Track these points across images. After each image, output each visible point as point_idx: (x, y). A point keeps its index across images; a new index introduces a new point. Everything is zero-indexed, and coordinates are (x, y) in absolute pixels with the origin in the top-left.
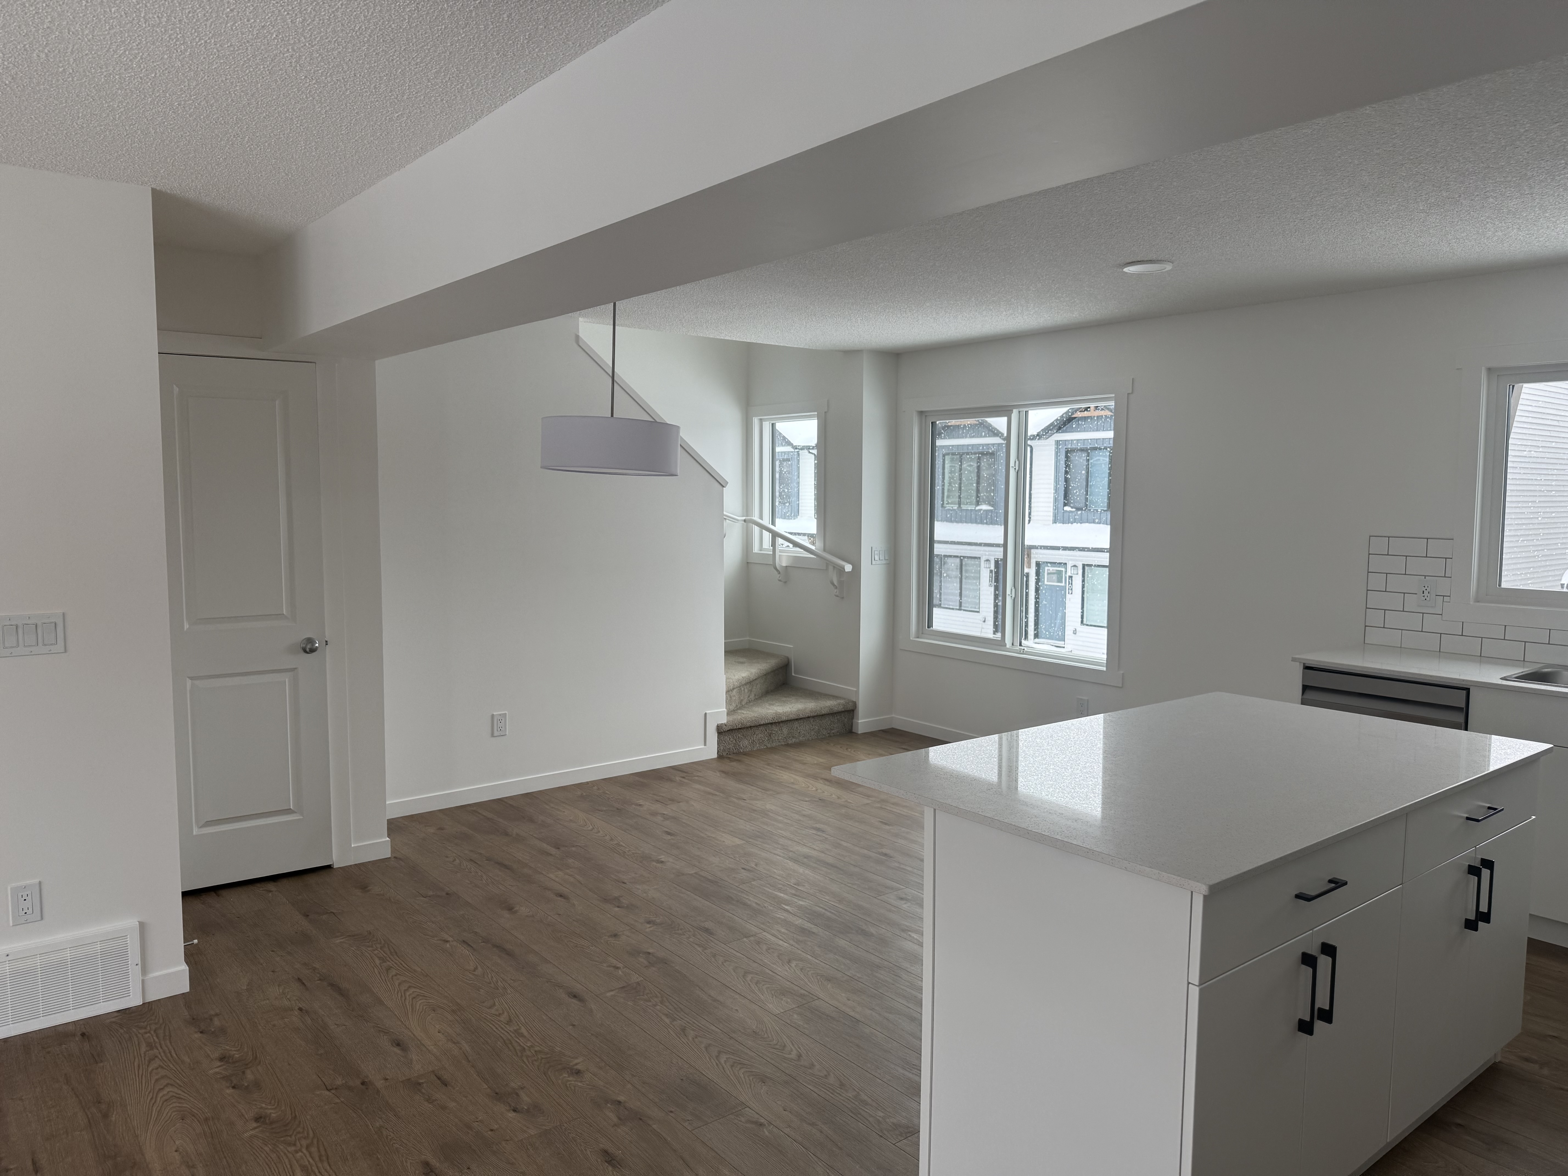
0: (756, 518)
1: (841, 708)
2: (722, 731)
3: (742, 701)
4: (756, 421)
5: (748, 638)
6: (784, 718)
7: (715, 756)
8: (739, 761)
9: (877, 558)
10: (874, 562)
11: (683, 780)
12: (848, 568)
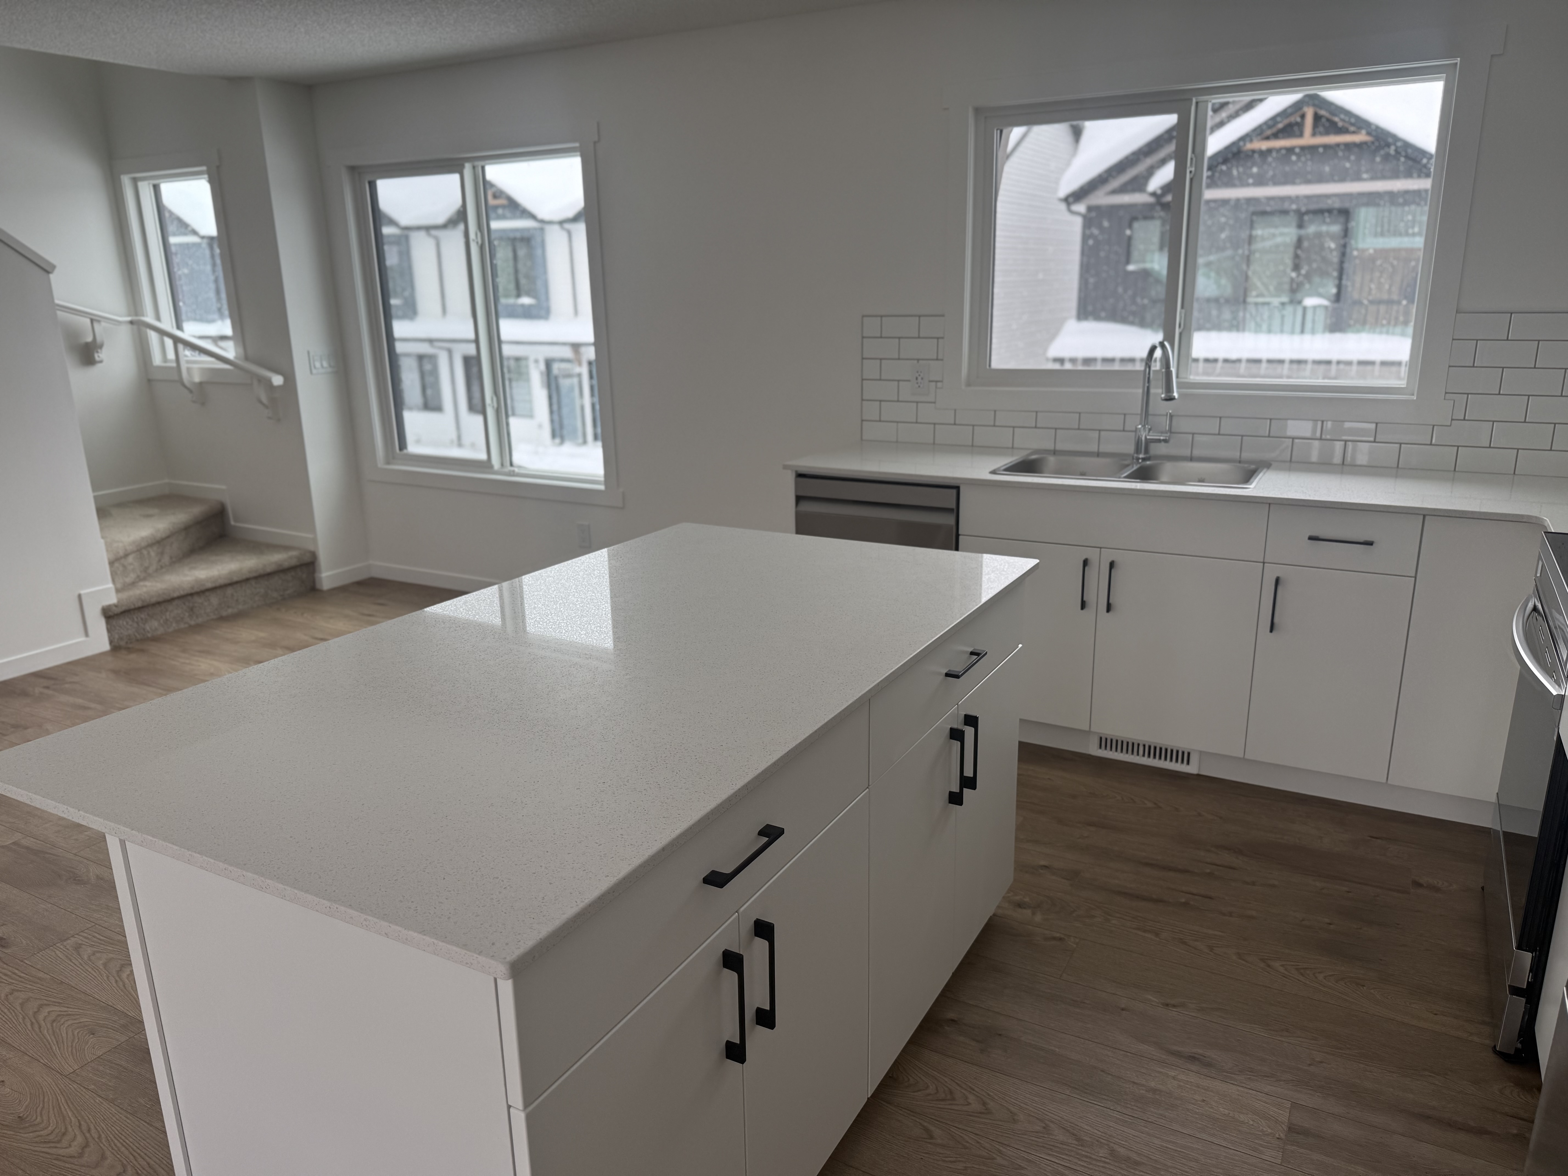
0: (149, 319)
1: (294, 562)
2: (110, 615)
3: (147, 568)
4: (126, 180)
5: (166, 481)
6: (209, 585)
7: (106, 647)
8: (142, 651)
9: (318, 365)
10: (314, 371)
11: (46, 691)
12: (278, 380)
